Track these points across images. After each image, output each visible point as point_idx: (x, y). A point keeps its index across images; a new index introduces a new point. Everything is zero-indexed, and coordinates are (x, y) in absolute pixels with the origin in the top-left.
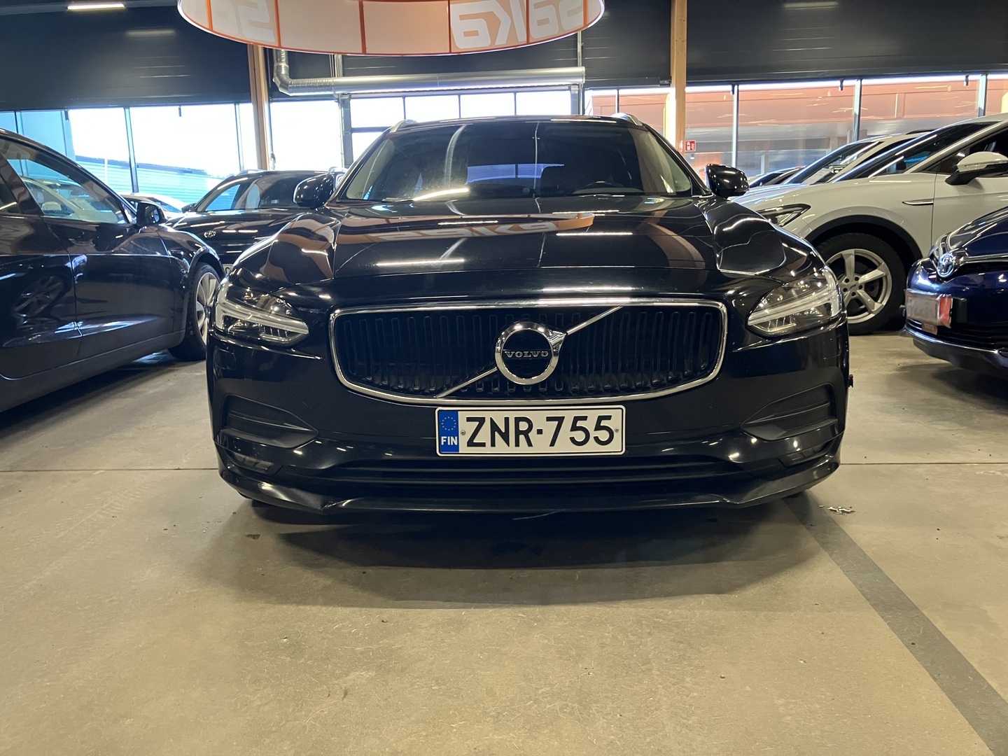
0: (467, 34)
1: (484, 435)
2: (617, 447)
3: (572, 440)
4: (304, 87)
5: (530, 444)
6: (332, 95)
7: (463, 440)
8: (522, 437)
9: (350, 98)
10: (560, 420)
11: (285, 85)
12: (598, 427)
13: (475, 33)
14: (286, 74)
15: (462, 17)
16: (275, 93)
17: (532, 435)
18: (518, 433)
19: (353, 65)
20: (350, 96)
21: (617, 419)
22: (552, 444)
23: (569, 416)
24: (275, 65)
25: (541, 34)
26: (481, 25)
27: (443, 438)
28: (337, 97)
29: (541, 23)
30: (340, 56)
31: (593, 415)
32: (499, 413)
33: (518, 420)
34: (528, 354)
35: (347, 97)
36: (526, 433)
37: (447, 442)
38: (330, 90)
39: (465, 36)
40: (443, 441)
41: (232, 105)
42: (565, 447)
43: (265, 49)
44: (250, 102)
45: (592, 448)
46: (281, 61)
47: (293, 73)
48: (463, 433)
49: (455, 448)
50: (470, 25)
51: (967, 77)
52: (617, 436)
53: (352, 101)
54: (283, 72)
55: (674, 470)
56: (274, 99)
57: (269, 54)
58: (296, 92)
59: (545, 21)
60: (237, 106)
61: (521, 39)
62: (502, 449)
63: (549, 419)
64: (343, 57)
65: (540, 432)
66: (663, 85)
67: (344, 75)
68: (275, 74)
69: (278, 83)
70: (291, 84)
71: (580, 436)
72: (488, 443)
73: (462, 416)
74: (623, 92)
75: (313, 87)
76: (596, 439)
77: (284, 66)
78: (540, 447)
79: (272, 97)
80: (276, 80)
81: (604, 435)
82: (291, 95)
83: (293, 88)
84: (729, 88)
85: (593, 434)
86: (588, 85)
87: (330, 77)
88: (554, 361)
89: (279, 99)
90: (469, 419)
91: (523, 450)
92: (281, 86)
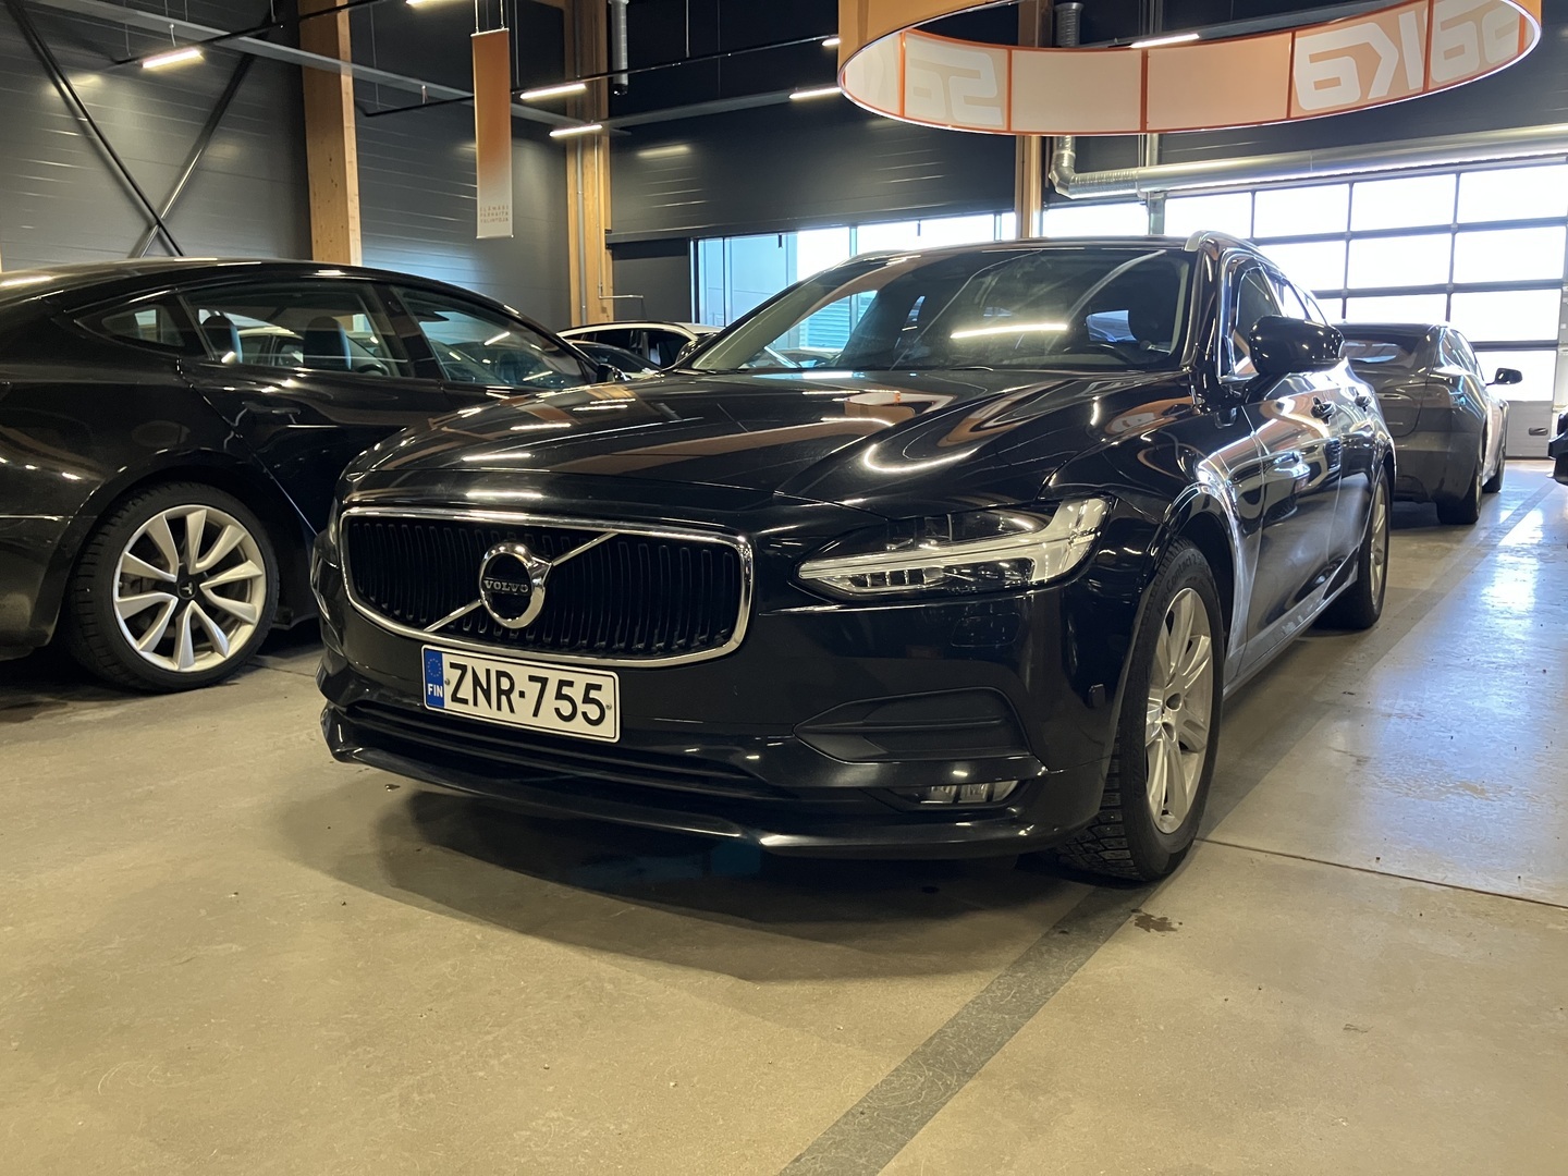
0: (1319, 85)
1: (466, 691)
2: (609, 731)
3: (557, 710)
4: (1093, 184)
5: (512, 710)
6: (1136, 195)
7: (449, 690)
8: (504, 698)
9: (1166, 198)
10: (544, 681)
11: (1065, 183)
12: (587, 700)
13: (1335, 82)
14: (1069, 167)
15: (1314, 58)
16: (1052, 195)
17: (515, 696)
18: (500, 692)
19: (1175, 145)
20: (1165, 195)
21: (609, 691)
22: (535, 714)
23: (554, 677)
24: (1055, 154)
25: (1448, 74)
26: (1346, 68)
27: (430, 685)
28: (1144, 197)
29: (1449, 54)
30: (1155, 135)
31: (581, 680)
32: (482, 661)
33: (500, 674)
34: (507, 586)
35: (1161, 196)
36: (508, 693)
37: (432, 692)
38: (1133, 187)
39: (1316, 89)
40: (430, 690)
41: (992, 216)
42: (548, 722)
43: (1044, 139)
44: (1013, 210)
45: (579, 728)
46: (1063, 148)
47: (1080, 165)
48: (448, 683)
49: (440, 702)
50: (1325, 70)
52: (609, 714)
53: (1169, 203)
54: (1066, 163)
55: (704, 780)
56: (1051, 205)
57: (1048, 145)
58: (1079, 192)
59: (1460, 50)
60: (998, 217)
61: (1414, 86)
62: (483, 711)
63: (532, 678)
64: (1161, 137)
65: (522, 694)
67: (1160, 162)
68: (1053, 167)
69: (1056, 180)
70: (1074, 180)
71: (566, 709)
72: (471, 702)
73: (447, 660)
75: (1108, 183)
76: (584, 714)
77: (1067, 154)
78: (520, 715)
79: (1048, 202)
80: (1054, 176)
81: (594, 713)
82: (1073, 197)
83: (1076, 186)
85: (581, 708)
87: (1137, 166)
88: (538, 598)
89: (1058, 204)
90: (453, 666)
91: (503, 716)
92: (1059, 185)
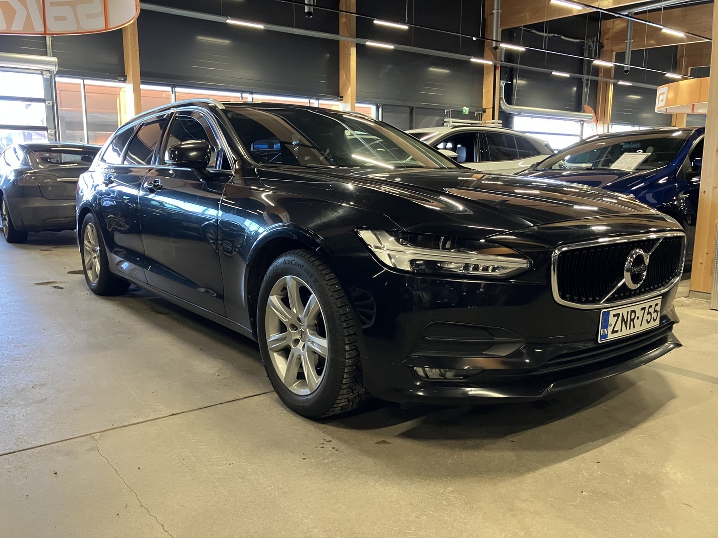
1: (619, 324)
2: (658, 322)
3: (647, 320)
5: (634, 327)
7: (610, 329)
8: (631, 323)
10: (645, 309)
12: (654, 311)
17: (635, 321)
18: (631, 320)
21: (660, 305)
23: (648, 306)
27: (602, 330)
29: (58, 19)
31: (654, 304)
32: (626, 309)
33: (632, 312)
40: (602, 332)
42: (644, 327)
45: (651, 324)
48: (611, 325)
49: (606, 336)
51: (310, 100)
52: (659, 315)
59: (63, 19)
63: (642, 309)
65: (638, 318)
66: (120, 81)
71: (649, 318)
73: (612, 314)
74: (87, 82)
76: (653, 318)
78: (637, 327)
84: (169, 89)
85: (653, 315)
86: (60, 73)
91: (632, 331)
